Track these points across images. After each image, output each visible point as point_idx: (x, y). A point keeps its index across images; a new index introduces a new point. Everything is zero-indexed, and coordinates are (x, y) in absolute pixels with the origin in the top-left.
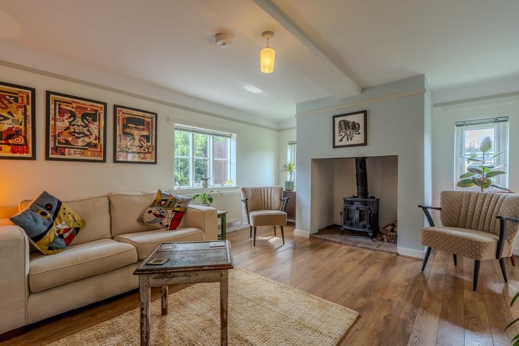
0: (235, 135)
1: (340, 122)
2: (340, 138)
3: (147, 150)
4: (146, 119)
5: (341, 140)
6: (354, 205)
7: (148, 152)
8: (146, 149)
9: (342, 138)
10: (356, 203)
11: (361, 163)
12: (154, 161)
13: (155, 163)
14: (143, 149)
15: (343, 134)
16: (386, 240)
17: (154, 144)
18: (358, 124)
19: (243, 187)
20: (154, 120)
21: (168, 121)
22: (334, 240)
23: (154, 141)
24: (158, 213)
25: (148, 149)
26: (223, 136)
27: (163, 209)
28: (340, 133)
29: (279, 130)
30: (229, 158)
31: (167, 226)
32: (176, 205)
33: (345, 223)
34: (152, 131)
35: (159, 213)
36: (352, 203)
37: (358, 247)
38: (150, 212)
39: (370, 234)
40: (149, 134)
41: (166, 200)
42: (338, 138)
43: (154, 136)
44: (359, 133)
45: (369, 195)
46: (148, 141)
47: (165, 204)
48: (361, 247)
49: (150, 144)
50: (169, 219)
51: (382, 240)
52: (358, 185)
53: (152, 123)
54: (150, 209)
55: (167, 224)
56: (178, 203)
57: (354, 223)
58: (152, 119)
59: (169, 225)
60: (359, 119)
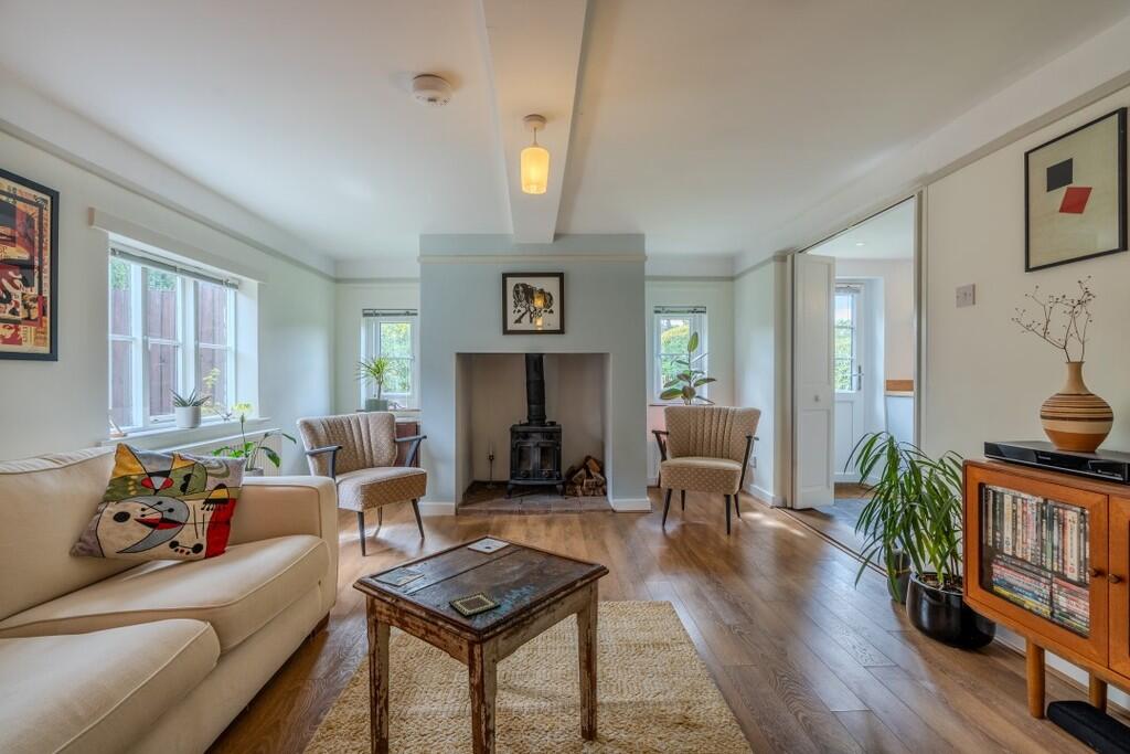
0: (252, 284)
1: (517, 286)
2: (517, 316)
3: (22, 314)
4: (20, 205)
5: (519, 321)
6: (531, 440)
7: (28, 318)
8: (20, 309)
9: (522, 317)
10: (534, 435)
11: (535, 363)
12: (45, 350)
13: (52, 356)
14: (9, 307)
15: (523, 310)
16: (580, 493)
17: (46, 294)
18: (549, 294)
19: (305, 418)
20: (47, 214)
21: (91, 222)
22: (509, 508)
23: (46, 281)
24: (153, 515)
25: (26, 306)
26: (221, 282)
27: (169, 502)
28: (516, 306)
29: (337, 281)
30: (230, 343)
31: (198, 548)
32: (211, 483)
33: (512, 477)
34: (41, 248)
35: (158, 516)
36: (526, 435)
37: (554, 512)
38: (122, 517)
39: (560, 487)
40: (32, 258)
41: (165, 474)
42: (512, 317)
43: (47, 267)
44: (551, 312)
45: (547, 421)
46: (27, 283)
47: (168, 484)
48: (557, 512)
49: (35, 292)
50: (200, 528)
51: (575, 494)
52: (529, 402)
53: (40, 224)
54: (114, 509)
55: (197, 542)
56: (217, 476)
57: (531, 474)
58: (41, 208)
59: (205, 544)
60: (551, 286)
